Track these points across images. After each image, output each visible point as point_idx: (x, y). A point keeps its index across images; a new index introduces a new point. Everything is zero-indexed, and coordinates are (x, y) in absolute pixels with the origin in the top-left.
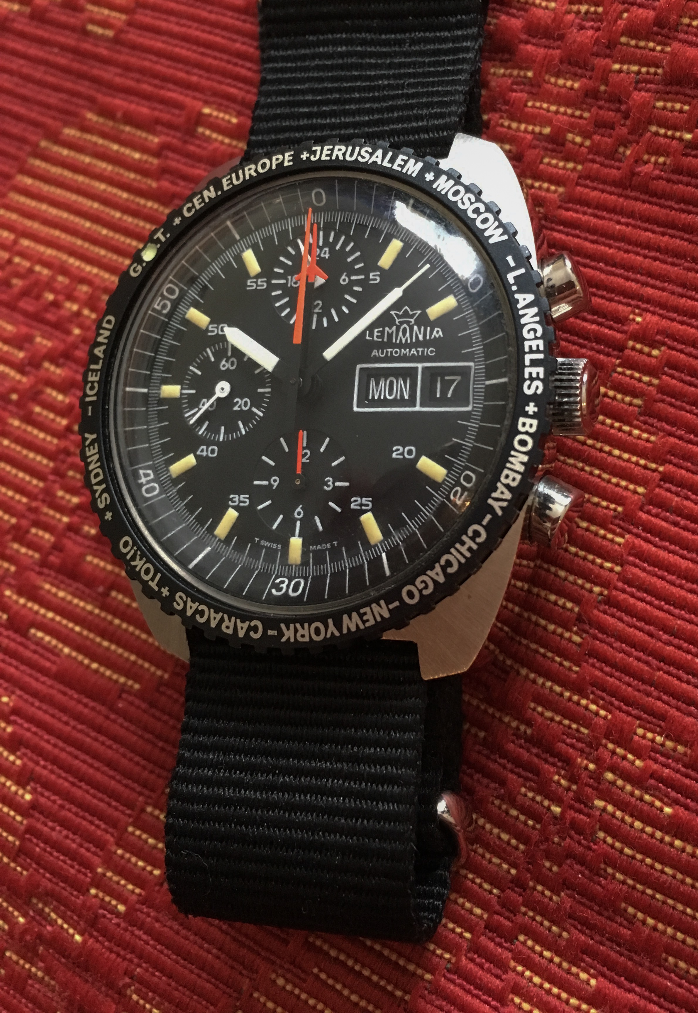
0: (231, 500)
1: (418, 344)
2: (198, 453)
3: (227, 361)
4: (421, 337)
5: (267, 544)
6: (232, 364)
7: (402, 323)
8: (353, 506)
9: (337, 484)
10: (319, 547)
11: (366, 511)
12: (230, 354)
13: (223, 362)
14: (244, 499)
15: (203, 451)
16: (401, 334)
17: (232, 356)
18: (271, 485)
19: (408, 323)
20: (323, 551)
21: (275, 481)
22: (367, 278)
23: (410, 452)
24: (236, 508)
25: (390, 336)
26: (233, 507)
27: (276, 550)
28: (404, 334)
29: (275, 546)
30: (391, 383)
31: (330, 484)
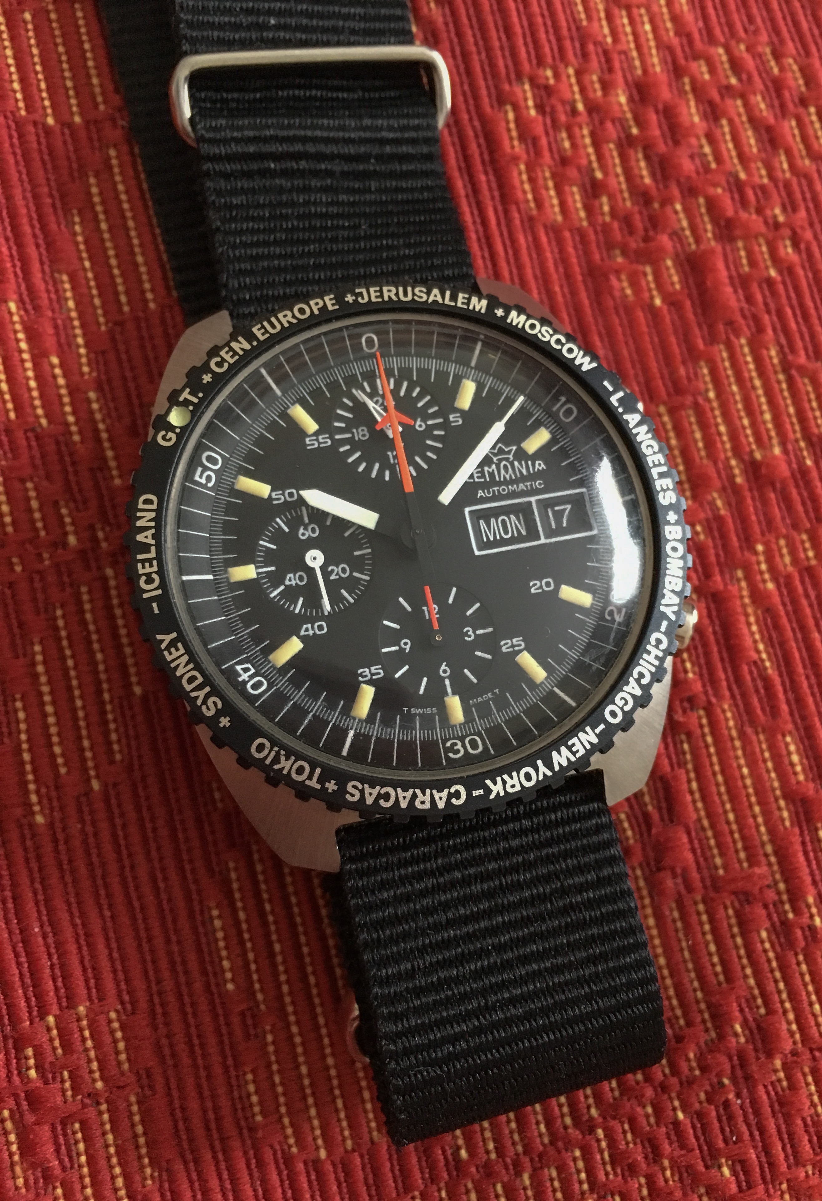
0: (361, 675)
1: (523, 479)
2: (302, 633)
3: (306, 529)
4: (524, 472)
5: (420, 711)
6: (313, 531)
7: (500, 460)
8: (504, 649)
9: (479, 632)
10: (480, 699)
11: (520, 651)
12: (306, 520)
13: (301, 531)
14: (377, 671)
15: (308, 630)
16: (503, 472)
17: (311, 522)
18: (402, 650)
19: (507, 459)
20: (487, 702)
21: (406, 645)
22: (447, 421)
23: (548, 584)
24: (370, 682)
25: (491, 474)
26: (366, 682)
27: (432, 715)
28: (507, 470)
29: (429, 711)
30: (503, 522)
31: (470, 634)
